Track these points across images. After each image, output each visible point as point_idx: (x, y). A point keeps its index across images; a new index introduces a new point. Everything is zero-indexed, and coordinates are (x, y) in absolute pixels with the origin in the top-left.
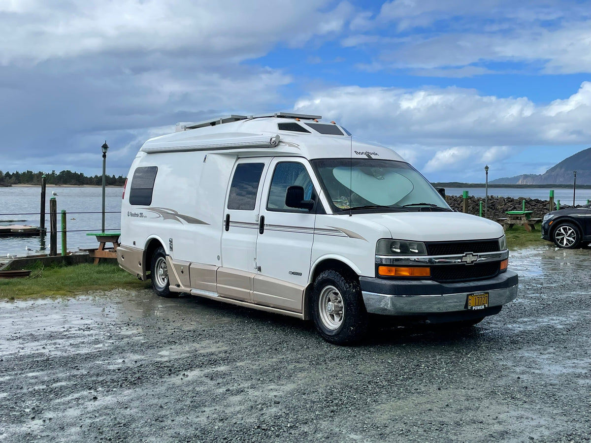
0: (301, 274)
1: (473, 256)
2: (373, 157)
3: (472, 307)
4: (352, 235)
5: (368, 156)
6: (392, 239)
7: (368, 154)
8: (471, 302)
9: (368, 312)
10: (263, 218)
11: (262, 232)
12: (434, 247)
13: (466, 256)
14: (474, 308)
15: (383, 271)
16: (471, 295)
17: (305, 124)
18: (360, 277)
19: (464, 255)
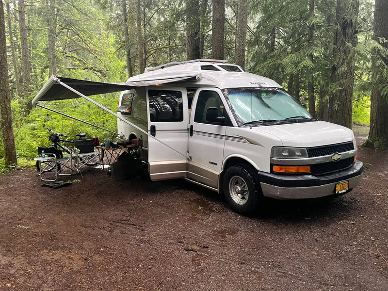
0: (216, 164)
1: (339, 155)
2: (262, 85)
3: (338, 192)
4: (252, 142)
5: (259, 85)
6: (283, 146)
7: (259, 84)
8: (338, 189)
9: (265, 195)
10: (192, 126)
11: (191, 135)
12: (313, 151)
13: (334, 156)
14: (339, 192)
15: (276, 169)
16: (338, 183)
17: (219, 66)
18: (259, 172)
19: (333, 155)
